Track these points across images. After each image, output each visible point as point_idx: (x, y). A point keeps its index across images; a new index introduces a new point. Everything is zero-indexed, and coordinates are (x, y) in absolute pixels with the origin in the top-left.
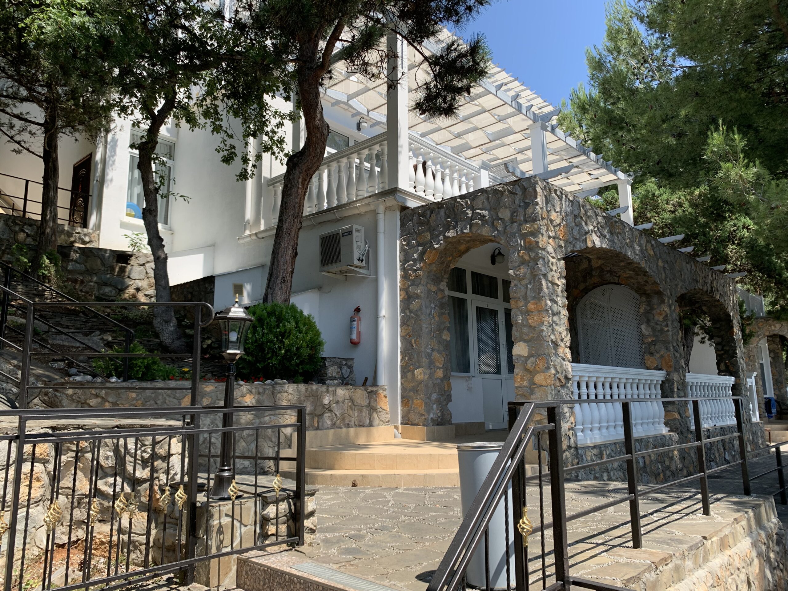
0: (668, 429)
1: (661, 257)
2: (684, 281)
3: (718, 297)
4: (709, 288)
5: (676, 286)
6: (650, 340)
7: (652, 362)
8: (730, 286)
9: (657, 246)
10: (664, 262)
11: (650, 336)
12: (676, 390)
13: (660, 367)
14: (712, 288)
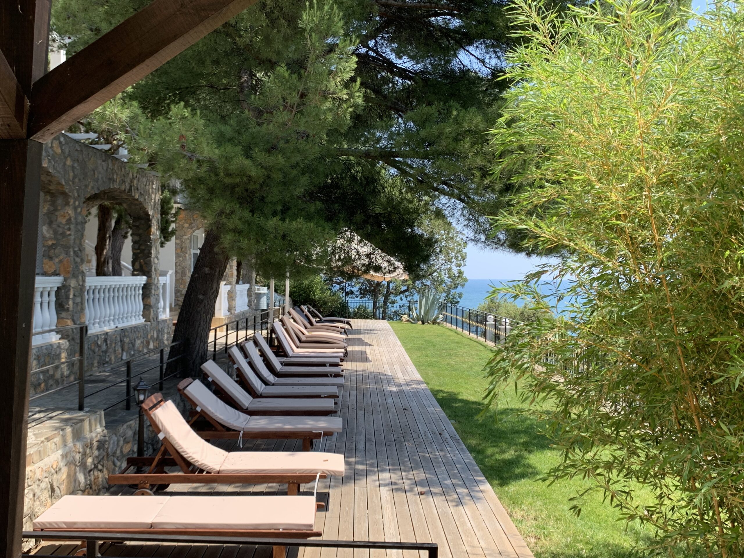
0: (59, 336)
1: (69, 155)
2: (97, 180)
3: (137, 197)
4: (128, 187)
5: (86, 186)
6: (50, 243)
7: (50, 267)
8: (153, 184)
9: (66, 143)
10: (73, 161)
11: (51, 239)
12: (71, 296)
13: (57, 272)
14: (131, 187)
